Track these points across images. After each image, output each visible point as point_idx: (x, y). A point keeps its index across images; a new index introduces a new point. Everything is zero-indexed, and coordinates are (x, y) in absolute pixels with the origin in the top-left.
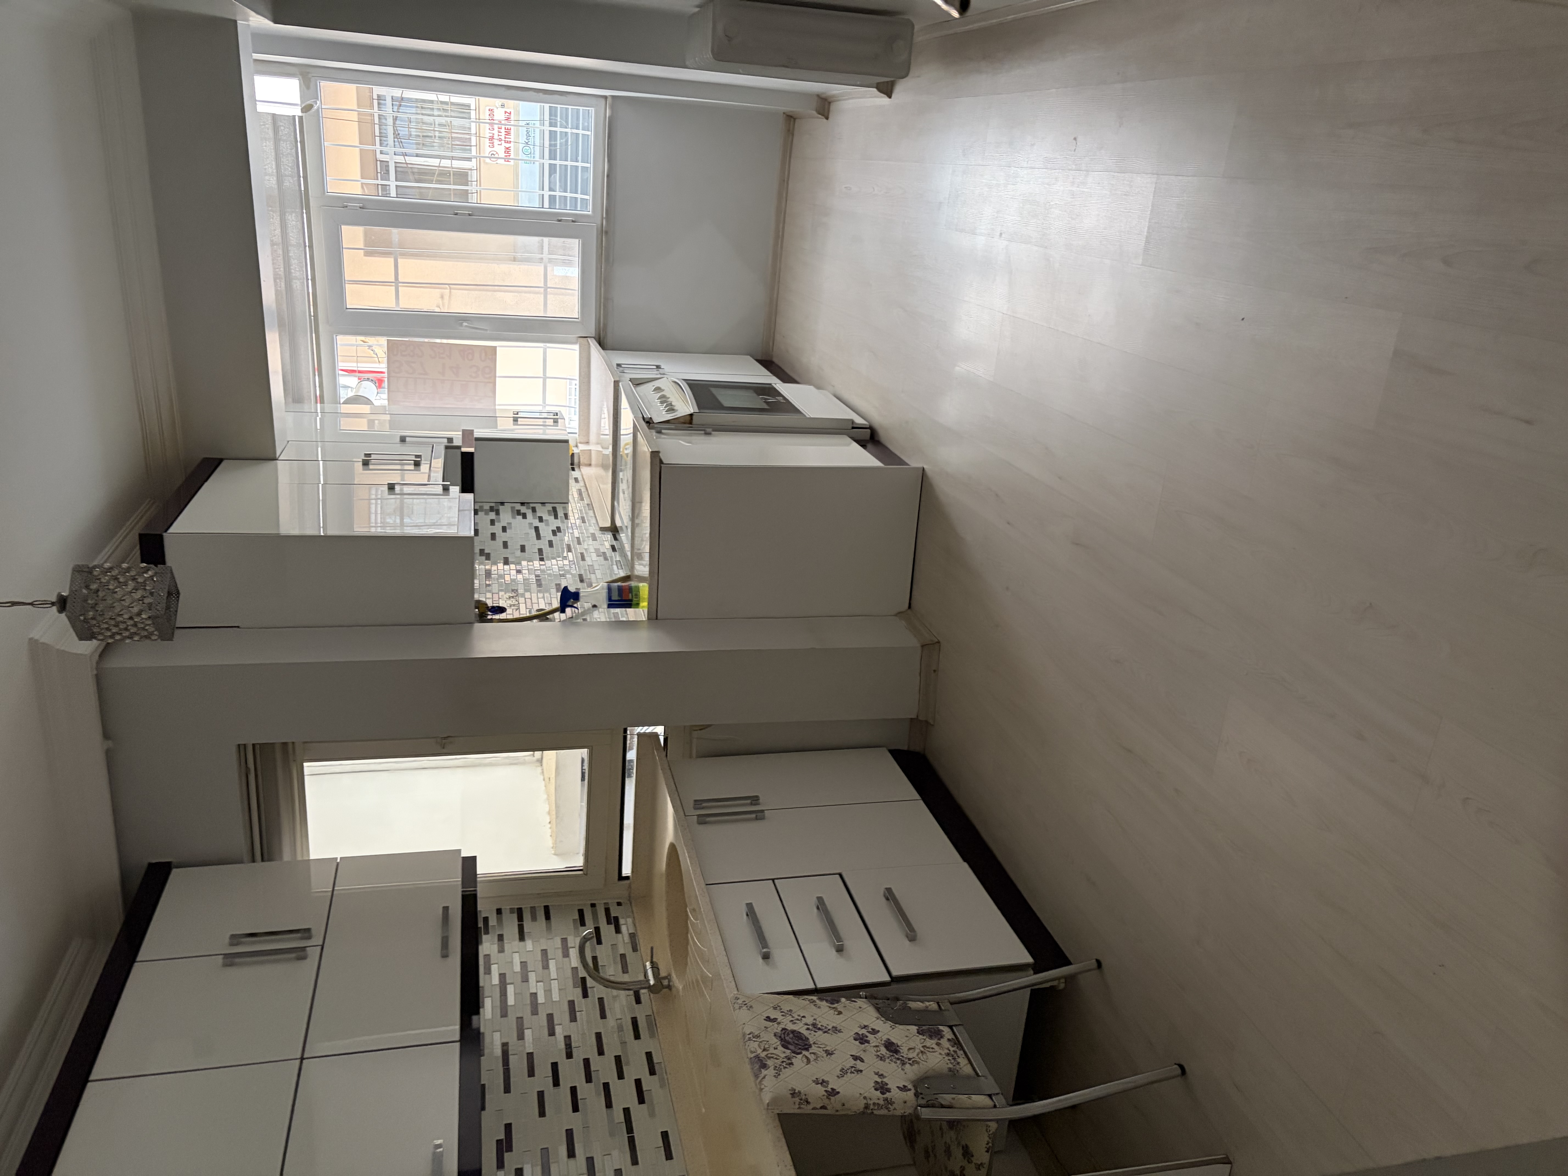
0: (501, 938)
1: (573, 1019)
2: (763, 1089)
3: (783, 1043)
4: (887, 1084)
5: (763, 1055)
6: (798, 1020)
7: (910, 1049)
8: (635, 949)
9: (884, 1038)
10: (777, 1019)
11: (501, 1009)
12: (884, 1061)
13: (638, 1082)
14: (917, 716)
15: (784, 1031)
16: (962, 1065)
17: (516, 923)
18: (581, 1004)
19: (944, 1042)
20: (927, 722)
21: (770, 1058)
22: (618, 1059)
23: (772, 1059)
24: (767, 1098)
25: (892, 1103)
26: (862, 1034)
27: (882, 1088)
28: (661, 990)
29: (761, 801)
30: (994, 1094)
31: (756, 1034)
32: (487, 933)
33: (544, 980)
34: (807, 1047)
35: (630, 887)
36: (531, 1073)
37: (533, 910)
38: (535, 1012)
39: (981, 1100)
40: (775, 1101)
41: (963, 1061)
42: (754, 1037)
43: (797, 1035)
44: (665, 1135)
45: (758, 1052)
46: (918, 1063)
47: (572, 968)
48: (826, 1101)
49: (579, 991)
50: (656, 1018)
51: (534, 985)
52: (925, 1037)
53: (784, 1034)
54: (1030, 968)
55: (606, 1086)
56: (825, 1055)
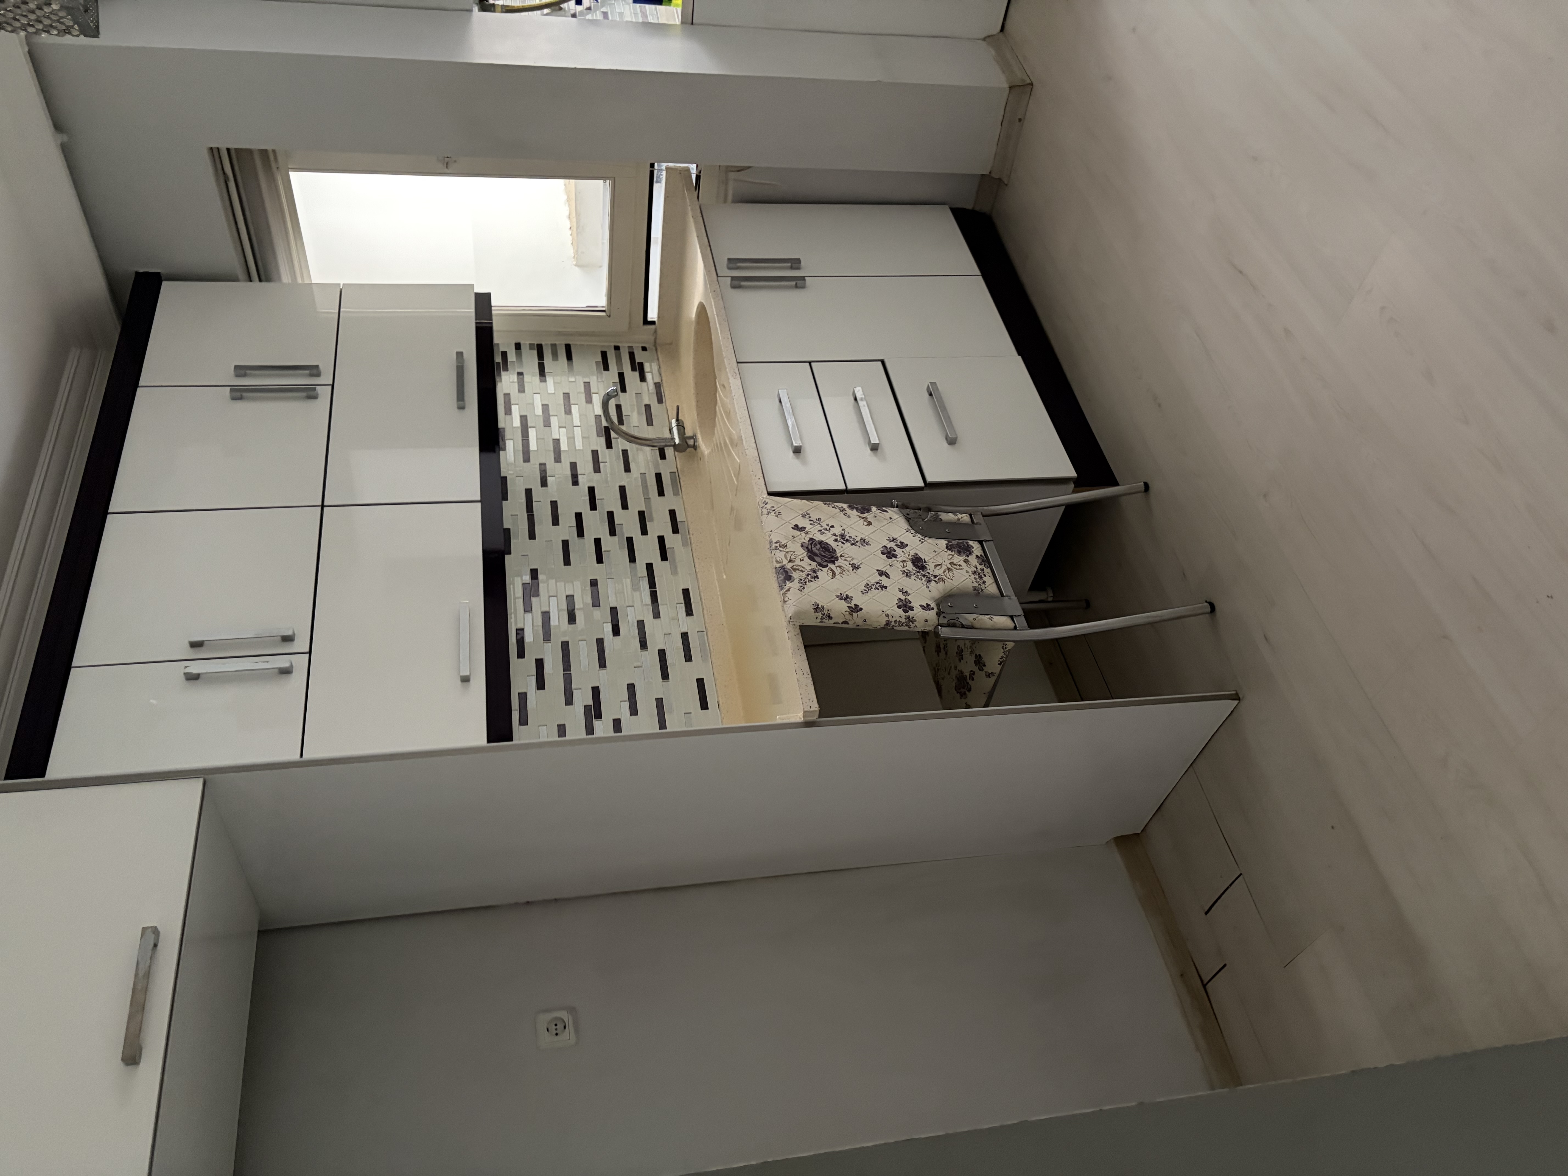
0: (520, 374)
1: (597, 470)
2: (786, 601)
3: (809, 554)
4: (910, 603)
5: (789, 566)
6: (826, 529)
7: (936, 566)
8: (660, 400)
9: (912, 553)
10: (805, 528)
11: (523, 453)
12: (910, 577)
13: (661, 539)
14: (990, 173)
15: (811, 542)
16: (987, 584)
17: (536, 361)
18: (605, 454)
19: (973, 559)
20: (1000, 180)
21: (795, 570)
22: (642, 514)
23: (797, 571)
24: (790, 610)
25: (913, 621)
26: (890, 547)
27: (905, 606)
28: (686, 450)
29: (802, 264)
30: (1015, 616)
31: (783, 543)
32: (506, 369)
33: (568, 426)
34: (833, 559)
35: (655, 331)
36: (555, 521)
37: (554, 347)
38: (558, 459)
39: (1002, 621)
40: (798, 615)
41: (989, 580)
42: (780, 547)
43: (824, 546)
44: (686, 592)
45: (784, 563)
46: (943, 580)
47: (595, 416)
48: (848, 617)
49: (603, 440)
50: (680, 476)
51: (557, 431)
52: (953, 553)
53: (811, 544)
54: (1072, 482)
55: (630, 540)
56: (851, 569)
